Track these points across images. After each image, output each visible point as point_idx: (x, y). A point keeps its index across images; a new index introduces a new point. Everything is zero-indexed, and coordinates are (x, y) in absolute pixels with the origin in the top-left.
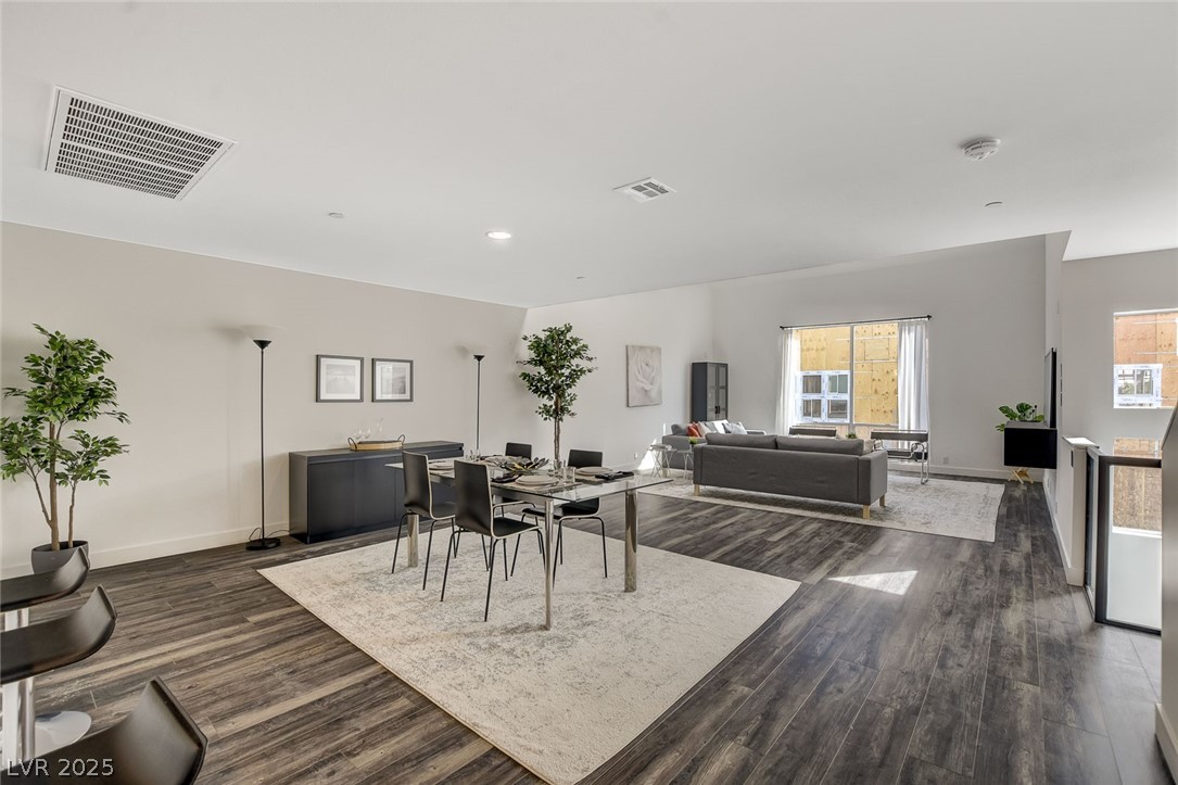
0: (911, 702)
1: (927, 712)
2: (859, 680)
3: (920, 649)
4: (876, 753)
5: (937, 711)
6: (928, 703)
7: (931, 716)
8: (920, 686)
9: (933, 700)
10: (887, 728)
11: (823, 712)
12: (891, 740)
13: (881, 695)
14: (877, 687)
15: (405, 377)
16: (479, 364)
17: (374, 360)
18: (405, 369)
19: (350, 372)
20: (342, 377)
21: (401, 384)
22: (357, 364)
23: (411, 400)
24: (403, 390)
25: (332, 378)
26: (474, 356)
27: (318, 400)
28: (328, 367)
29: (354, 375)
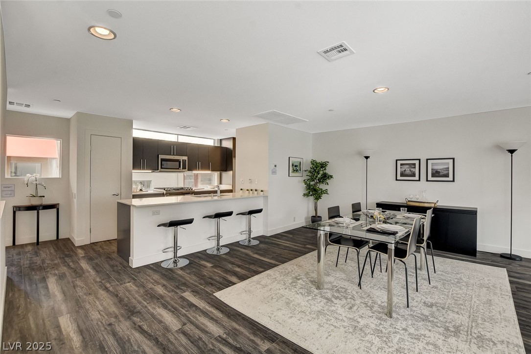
15: (448, 168)
16: (512, 156)
17: (427, 160)
18: (449, 163)
19: (413, 166)
20: (409, 169)
21: (445, 172)
22: (417, 162)
23: (453, 181)
24: (447, 176)
25: (403, 170)
26: (507, 150)
27: (397, 180)
28: (402, 165)
29: (415, 168)
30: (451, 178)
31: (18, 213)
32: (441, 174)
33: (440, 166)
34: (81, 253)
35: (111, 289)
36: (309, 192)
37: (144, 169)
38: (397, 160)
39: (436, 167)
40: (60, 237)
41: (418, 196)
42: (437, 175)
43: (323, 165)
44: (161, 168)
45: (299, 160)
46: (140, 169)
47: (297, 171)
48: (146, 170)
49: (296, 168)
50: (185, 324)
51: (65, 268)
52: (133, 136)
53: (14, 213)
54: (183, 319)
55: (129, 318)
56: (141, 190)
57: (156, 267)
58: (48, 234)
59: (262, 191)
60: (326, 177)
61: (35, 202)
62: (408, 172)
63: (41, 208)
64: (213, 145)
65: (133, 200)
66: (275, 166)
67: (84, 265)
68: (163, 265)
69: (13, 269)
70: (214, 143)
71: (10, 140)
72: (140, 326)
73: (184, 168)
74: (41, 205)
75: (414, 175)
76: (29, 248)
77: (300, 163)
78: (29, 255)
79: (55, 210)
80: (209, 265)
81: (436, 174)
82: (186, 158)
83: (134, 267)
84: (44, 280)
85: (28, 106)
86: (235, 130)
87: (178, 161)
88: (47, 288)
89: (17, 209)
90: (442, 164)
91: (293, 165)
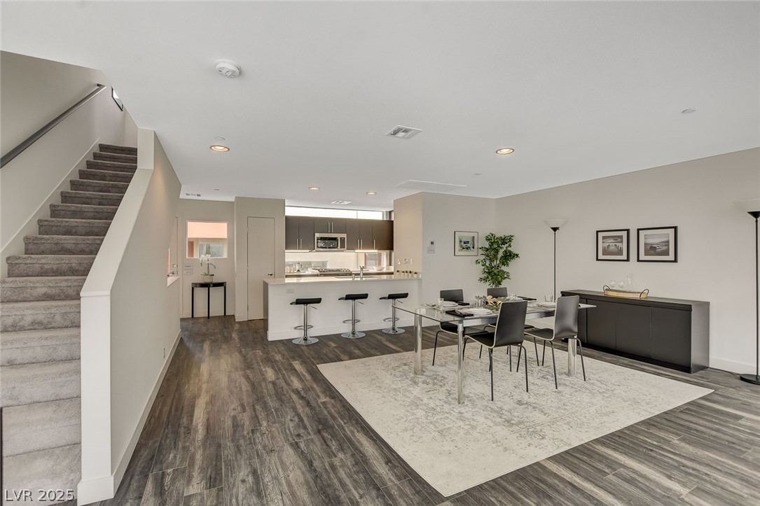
0: (258, 434)
1: (248, 433)
2: (290, 431)
3: (276, 478)
4: (257, 407)
5: (244, 437)
6: (250, 439)
7: (245, 433)
8: (259, 447)
9: (248, 442)
10: (260, 417)
11: (288, 409)
12: (255, 413)
13: (274, 429)
14: (279, 434)
15: (668, 242)
16: (757, 221)
17: (638, 230)
18: (668, 235)
19: (619, 240)
20: (614, 244)
21: (665, 248)
22: (624, 234)
23: (675, 261)
24: (666, 253)
25: (606, 245)
26: (750, 213)
27: (597, 260)
28: (604, 238)
29: (622, 242)
30: (671, 257)
31: (196, 289)
32: (658, 250)
33: (656, 238)
34: (237, 326)
35: (244, 353)
36: (488, 277)
37: (299, 249)
38: (597, 232)
39: (650, 241)
40: (227, 314)
41: (622, 283)
42: (653, 252)
43: (506, 240)
44: (318, 247)
45: (472, 235)
46: (296, 249)
47: (467, 248)
48: (302, 249)
49: (466, 245)
50: (278, 379)
51: (220, 336)
52: (286, 214)
53: (193, 289)
54: (280, 376)
55: (244, 370)
56: (298, 271)
57: (287, 343)
58: (217, 310)
59: (416, 273)
60: (509, 256)
61: (207, 280)
62: (612, 248)
63: (211, 285)
64: (381, 219)
65: (286, 279)
66: (432, 243)
67: (234, 335)
68: (293, 342)
69: (186, 333)
70: (383, 218)
71: (190, 225)
72: (248, 376)
73: (343, 246)
74: (212, 283)
75: (620, 253)
76: (202, 320)
77: (474, 237)
78: (199, 325)
79: (223, 288)
80: (333, 345)
81: (651, 249)
82: (344, 236)
83: (269, 340)
84: (203, 341)
85: (199, 195)
86: (393, 201)
87: (335, 239)
88: (202, 347)
89: (195, 286)
90: (659, 235)
91: (461, 241)
